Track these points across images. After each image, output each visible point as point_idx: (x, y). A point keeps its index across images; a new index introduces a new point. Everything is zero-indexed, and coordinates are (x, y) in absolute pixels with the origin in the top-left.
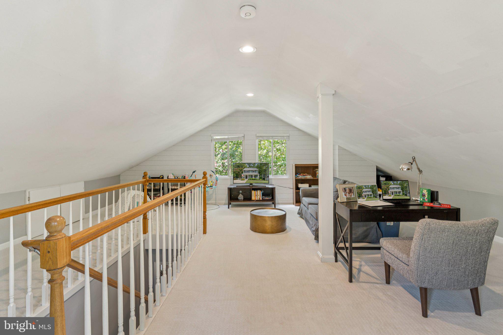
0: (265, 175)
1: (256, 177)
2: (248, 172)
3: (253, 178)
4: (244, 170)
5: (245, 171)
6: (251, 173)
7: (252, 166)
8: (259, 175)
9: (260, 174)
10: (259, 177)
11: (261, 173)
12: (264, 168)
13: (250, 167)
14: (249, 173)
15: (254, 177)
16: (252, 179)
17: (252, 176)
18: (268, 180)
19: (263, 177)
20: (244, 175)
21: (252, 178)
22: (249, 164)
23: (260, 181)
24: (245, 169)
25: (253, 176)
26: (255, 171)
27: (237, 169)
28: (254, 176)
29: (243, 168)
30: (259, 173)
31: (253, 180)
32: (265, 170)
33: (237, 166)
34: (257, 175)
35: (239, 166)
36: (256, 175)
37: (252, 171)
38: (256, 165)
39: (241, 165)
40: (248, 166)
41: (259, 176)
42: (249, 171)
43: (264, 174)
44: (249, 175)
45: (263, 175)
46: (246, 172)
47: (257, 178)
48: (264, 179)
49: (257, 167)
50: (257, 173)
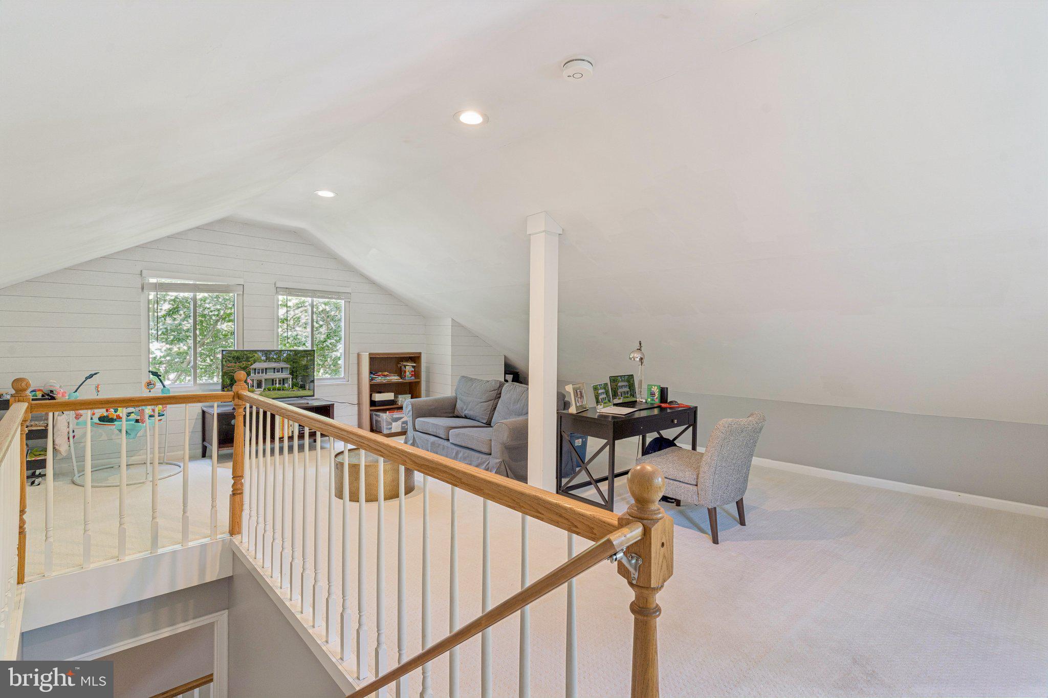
0: (305, 378)
1: (283, 384)
2: (262, 372)
3: (277, 385)
4: (253, 366)
5: (255, 369)
6: (271, 375)
7: (273, 358)
8: (292, 379)
9: (293, 375)
10: (290, 382)
11: (295, 374)
12: (304, 363)
13: (268, 359)
14: (266, 373)
15: (280, 384)
16: (274, 389)
17: (273, 380)
18: (312, 388)
19: (301, 383)
20: (253, 380)
21: (274, 386)
22: (267, 353)
23: (295, 392)
24: (256, 365)
25: (276, 381)
26: (282, 368)
27: (233, 364)
28: (280, 381)
29: (249, 363)
30: (292, 373)
31: (276, 392)
32: (306, 368)
33: (233, 358)
34: (287, 379)
35: (238, 358)
36: (283, 380)
37: (274, 369)
38: (285, 355)
39: (246, 354)
40: (263, 358)
41: (292, 381)
42: (266, 369)
43: (304, 376)
44: (266, 380)
45: (300, 378)
46: (259, 373)
47: (286, 385)
48: (303, 387)
49: (287, 360)
50: (285, 375)
